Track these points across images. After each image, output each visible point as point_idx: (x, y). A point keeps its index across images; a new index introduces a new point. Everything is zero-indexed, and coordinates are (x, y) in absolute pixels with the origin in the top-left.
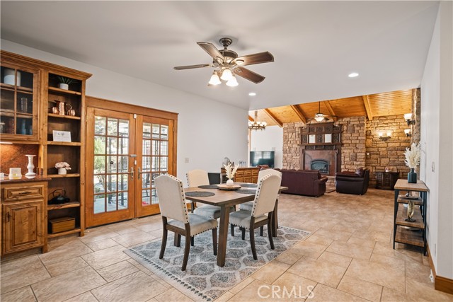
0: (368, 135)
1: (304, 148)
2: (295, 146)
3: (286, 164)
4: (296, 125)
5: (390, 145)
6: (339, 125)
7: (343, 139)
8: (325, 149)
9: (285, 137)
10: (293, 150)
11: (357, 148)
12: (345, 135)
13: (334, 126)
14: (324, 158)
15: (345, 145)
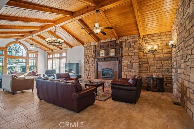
0: (140, 49)
1: (97, 60)
2: (91, 59)
3: (86, 71)
4: (92, 44)
5: (157, 56)
6: (120, 42)
7: (123, 52)
8: (110, 60)
9: (86, 53)
10: (90, 61)
11: (133, 59)
12: (124, 49)
13: (116, 44)
14: (110, 67)
15: (124, 57)
